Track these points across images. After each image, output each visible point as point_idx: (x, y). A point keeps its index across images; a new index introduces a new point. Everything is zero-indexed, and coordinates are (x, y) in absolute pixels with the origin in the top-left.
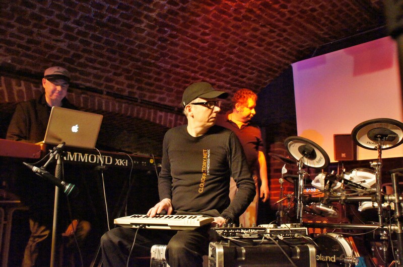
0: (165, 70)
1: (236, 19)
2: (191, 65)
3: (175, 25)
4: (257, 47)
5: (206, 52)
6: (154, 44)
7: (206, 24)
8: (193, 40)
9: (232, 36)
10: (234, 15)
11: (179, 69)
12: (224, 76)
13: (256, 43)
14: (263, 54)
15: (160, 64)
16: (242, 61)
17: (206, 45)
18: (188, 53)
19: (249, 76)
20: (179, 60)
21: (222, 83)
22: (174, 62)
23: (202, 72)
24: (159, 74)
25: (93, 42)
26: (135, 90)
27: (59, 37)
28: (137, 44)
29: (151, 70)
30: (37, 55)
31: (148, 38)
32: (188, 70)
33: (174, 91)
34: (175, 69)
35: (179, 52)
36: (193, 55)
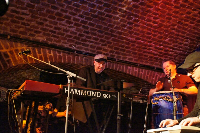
0: (132, 41)
1: (176, 7)
2: (148, 38)
3: (137, 14)
4: (190, 24)
5: (157, 30)
6: (125, 26)
7: (156, 12)
8: (148, 23)
9: (173, 18)
10: (175, 5)
11: (140, 41)
12: (168, 44)
13: (190, 22)
14: (194, 28)
15: (129, 38)
16: (180, 33)
17: (157, 25)
18: (145, 30)
19: (184, 43)
20: (140, 35)
21: (167, 48)
22: (137, 36)
23: (154, 42)
24: (128, 44)
25: (90, 27)
26: (114, 54)
27: (71, 25)
28: (115, 27)
29: (124, 42)
30: (60, 36)
31: (121, 23)
32: (146, 41)
33: (138, 54)
34: (138, 40)
35: (140, 30)
36: (149, 31)
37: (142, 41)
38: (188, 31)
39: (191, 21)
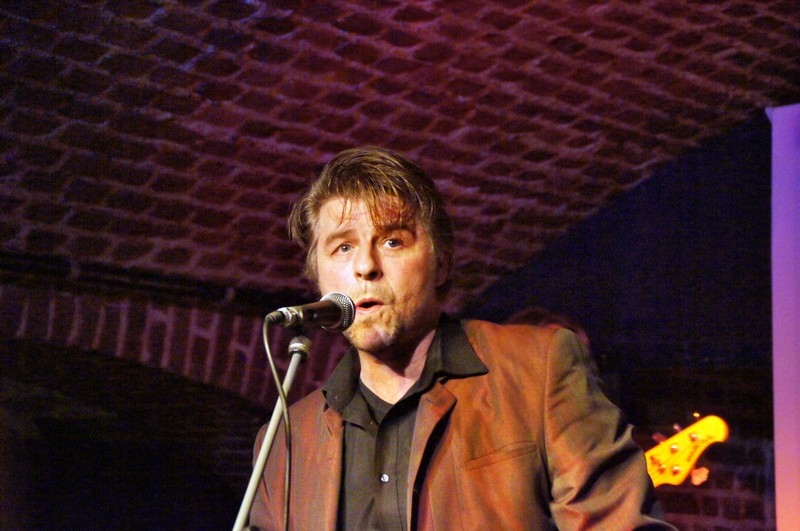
0: (212, 146)
2: (327, 123)
4: (627, 53)
5: (402, 77)
6: (183, 52)
8: (354, 38)
9: (527, 18)
11: (270, 141)
13: (628, 39)
14: (648, 74)
15: (193, 126)
16: (549, 101)
17: (407, 52)
18: (325, 82)
20: (278, 109)
22: (256, 116)
29: (150, 149)
31: (163, 33)
32: (309, 140)
33: (235, 221)
34: (254, 139)
35: (287, 78)
36: (346, 87)
37: (280, 141)
38: (606, 88)
39: (634, 39)
